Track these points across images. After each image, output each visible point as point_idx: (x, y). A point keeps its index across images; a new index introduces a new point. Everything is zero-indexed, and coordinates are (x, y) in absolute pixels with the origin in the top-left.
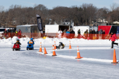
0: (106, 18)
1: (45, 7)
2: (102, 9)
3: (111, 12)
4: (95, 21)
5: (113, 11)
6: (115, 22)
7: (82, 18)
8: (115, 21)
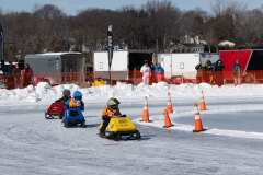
0: (203, 35)
1: (59, 12)
2: (191, 13)
3: (212, 20)
4: (176, 42)
5: (219, 17)
6: (224, 43)
7: (146, 36)
8: (222, 39)
